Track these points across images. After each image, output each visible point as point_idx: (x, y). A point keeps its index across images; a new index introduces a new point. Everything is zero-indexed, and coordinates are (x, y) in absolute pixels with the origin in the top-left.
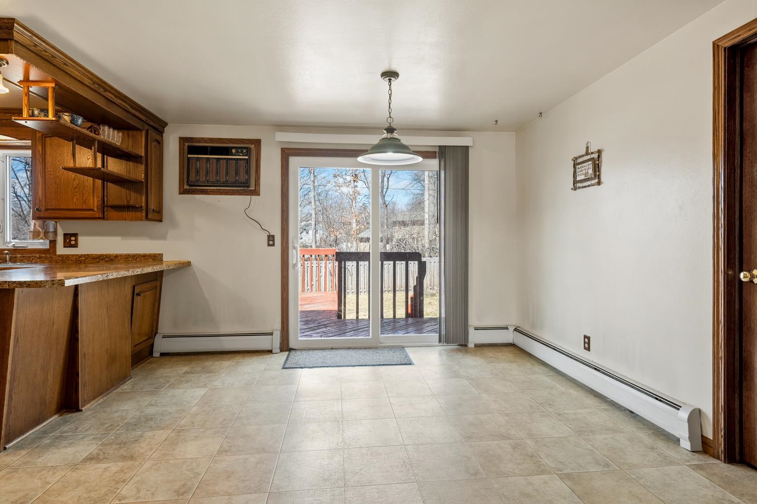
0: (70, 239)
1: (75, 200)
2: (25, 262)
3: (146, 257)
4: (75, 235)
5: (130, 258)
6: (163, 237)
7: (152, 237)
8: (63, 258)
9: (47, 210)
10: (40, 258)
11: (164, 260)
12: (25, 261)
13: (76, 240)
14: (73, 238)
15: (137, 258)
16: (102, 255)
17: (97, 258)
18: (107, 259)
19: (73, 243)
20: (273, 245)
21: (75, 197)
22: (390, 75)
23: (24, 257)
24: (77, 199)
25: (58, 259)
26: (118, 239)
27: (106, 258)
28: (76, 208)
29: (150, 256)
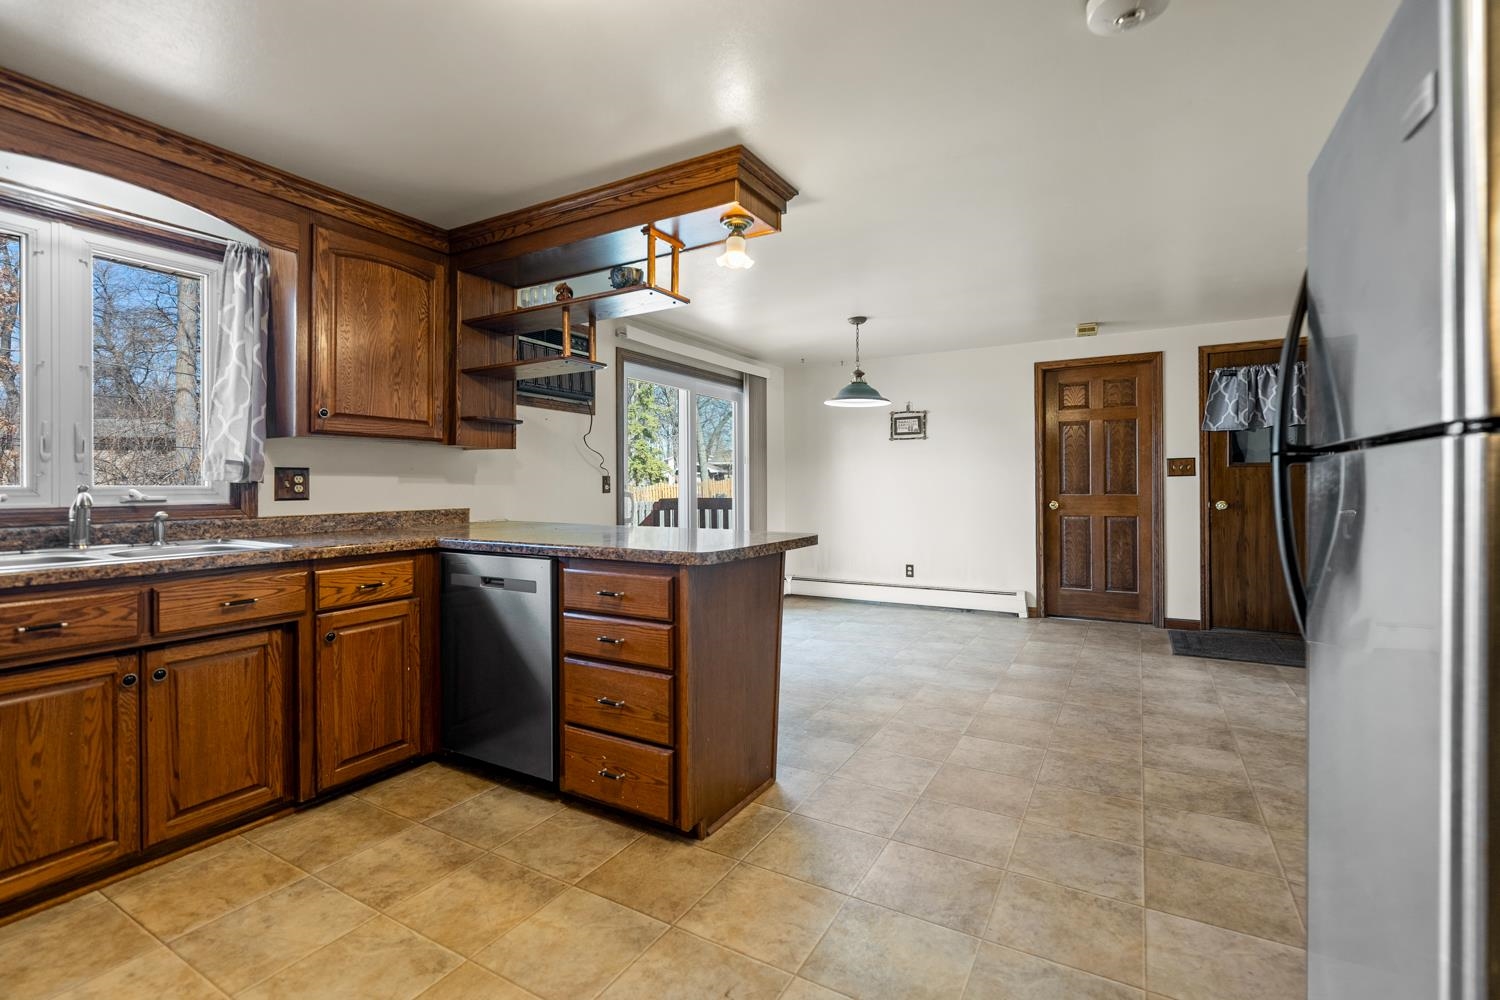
0: (293, 479)
1: (395, 399)
2: (182, 539)
3: (450, 516)
4: (304, 472)
5: (423, 518)
6: (468, 478)
7: (452, 478)
8: (284, 524)
9: (336, 415)
10: (225, 528)
11: (471, 520)
12: (182, 535)
13: (305, 484)
14: (299, 479)
15: (435, 518)
16: (370, 515)
17: (360, 522)
18: (380, 523)
19: (299, 489)
20: (609, 491)
21: (396, 393)
22: (859, 320)
23: (180, 526)
24: (399, 399)
25: (273, 528)
26: (394, 480)
27: (379, 520)
28: (397, 417)
29: (456, 513)
